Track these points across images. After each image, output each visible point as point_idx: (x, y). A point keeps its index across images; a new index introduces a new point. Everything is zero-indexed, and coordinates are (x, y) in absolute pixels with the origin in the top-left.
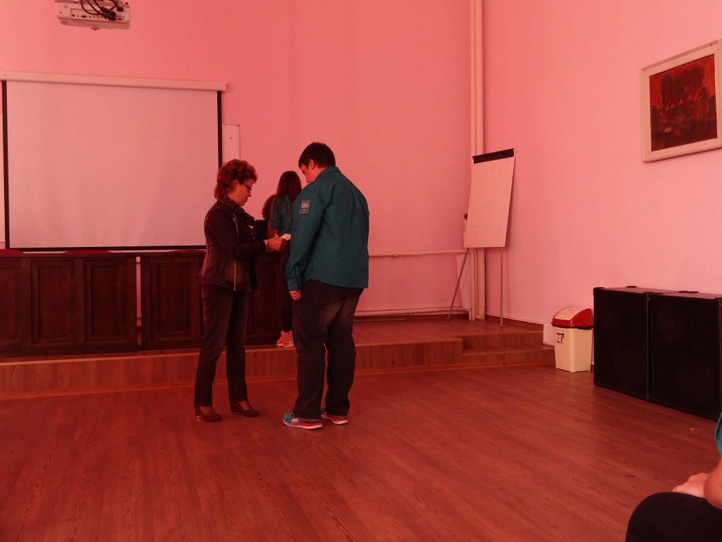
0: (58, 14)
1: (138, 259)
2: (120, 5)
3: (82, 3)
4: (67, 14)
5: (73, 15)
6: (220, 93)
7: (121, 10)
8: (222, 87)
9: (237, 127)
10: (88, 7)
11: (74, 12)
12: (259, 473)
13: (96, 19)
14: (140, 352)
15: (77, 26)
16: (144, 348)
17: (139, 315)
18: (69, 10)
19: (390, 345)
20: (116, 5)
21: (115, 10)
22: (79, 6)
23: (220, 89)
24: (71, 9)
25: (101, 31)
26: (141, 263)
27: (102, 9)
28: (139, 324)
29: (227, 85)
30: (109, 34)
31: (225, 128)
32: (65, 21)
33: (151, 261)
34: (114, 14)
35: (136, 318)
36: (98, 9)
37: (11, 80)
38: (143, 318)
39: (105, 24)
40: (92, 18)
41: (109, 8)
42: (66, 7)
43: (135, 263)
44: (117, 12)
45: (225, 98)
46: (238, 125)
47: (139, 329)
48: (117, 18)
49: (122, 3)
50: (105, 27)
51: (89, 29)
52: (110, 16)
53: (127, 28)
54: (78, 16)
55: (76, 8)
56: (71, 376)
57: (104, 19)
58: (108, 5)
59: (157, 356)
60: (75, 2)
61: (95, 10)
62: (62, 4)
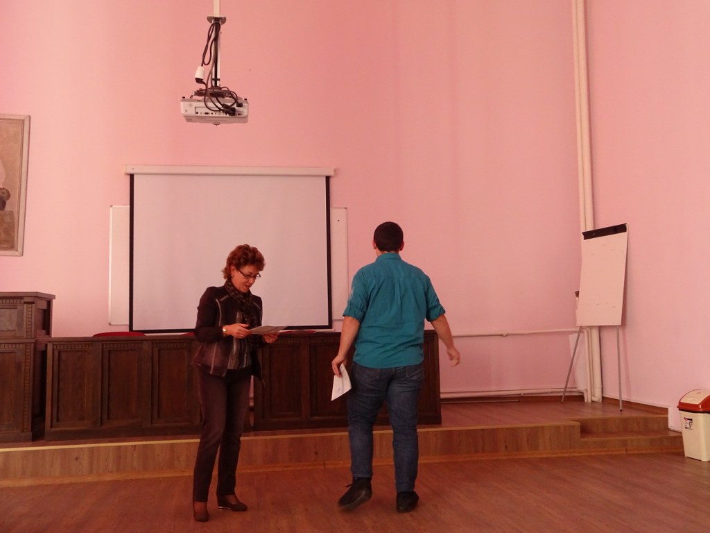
0: (183, 112)
2: (239, 101)
3: (205, 101)
4: (191, 112)
5: (197, 113)
6: (328, 178)
7: (240, 105)
8: (330, 173)
9: (345, 210)
10: (210, 104)
11: (198, 110)
13: (217, 115)
14: (252, 433)
15: (200, 122)
16: (256, 429)
17: (251, 395)
18: (193, 108)
19: (502, 429)
20: (236, 101)
21: (235, 106)
22: (202, 104)
23: (328, 174)
24: (196, 107)
25: (223, 126)
27: (223, 105)
28: (252, 404)
29: (335, 171)
30: (230, 128)
31: (333, 211)
32: (189, 119)
34: (234, 109)
36: (220, 106)
37: (138, 174)
38: (255, 398)
39: (225, 119)
40: (214, 115)
41: (229, 104)
42: (191, 105)
44: (237, 108)
45: (332, 182)
46: (346, 208)
47: (252, 409)
48: (237, 113)
49: (240, 99)
50: (226, 122)
51: (210, 126)
52: (230, 111)
53: (246, 122)
54: (201, 113)
55: (200, 106)
56: (187, 457)
57: (224, 115)
58: (229, 102)
59: (268, 437)
60: (199, 101)
61: (217, 107)
62: (187, 103)
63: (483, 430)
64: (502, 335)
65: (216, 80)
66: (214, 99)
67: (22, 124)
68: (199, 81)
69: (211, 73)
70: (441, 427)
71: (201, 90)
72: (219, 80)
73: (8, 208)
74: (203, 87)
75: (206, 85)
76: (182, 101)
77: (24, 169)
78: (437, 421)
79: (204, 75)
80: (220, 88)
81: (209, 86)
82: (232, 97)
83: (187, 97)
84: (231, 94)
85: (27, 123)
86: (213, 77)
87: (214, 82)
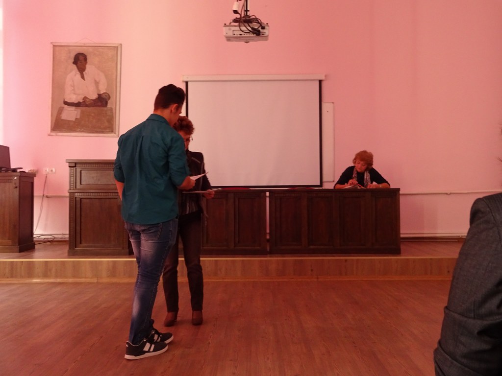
0: (225, 34)
1: (268, 194)
2: (263, 25)
3: (239, 26)
4: (230, 34)
5: (234, 35)
6: (320, 82)
7: (263, 28)
8: (322, 77)
9: (332, 104)
10: (243, 28)
11: (235, 33)
12: (354, 343)
13: (248, 35)
14: (268, 255)
15: (236, 41)
16: (271, 253)
17: (268, 231)
18: (232, 30)
19: (446, 259)
20: (261, 25)
21: (260, 29)
22: (238, 28)
23: (320, 79)
24: (233, 31)
25: (251, 43)
26: (270, 197)
27: (252, 28)
28: (268, 237)
29: (326, 76)
30: (256, 45)
31: (324, 105)
32: (229, 39)
33: (276, 195)
34: (259, 31)
35: (265, 234)
36: (250, 29)
37: (191, 81)
38: (270, 233)
39: (253, 38)
40: (246, 35)
41: (256, 27)
42: (230, 29)
43: (266, 197)
44: (261, 30)
45: (324, 84)
46: (333, 103)
47: (268, 241)
48: (261, 34)
49: (264, 23)
50: (253, 40)
51: (243, 43)
52: (257, 32)
53: (267, 40)
54: (237, 35)
55: (236, 30)
56: (226, 269)
57: (253, 35)
58: (256, 26)
59: (279, 258)
60: (235, 26)
61: (248, 30)
62: (228, 28)
63: (431, 259)
64: (447, 194)
65: (247, 11)
66: (246, 24)
67: (116, 49)
68: (235, 12)
69: (244, 5)
70: (400, 256)
71: (237, 18)
72: (249, 11)
73: (109, 106)
74: (238, 16)
75: (241, 15)
76: (224, 26)
77: (118, 80)
78: (397, 252)
79: (239, 7)
80: (249, 17)
81: (243, 15)
82: (259, 23)
83: (228, 24)
84: (257, 20)
85: (119, 49)
86: (245, 9)
87: (245, 12)
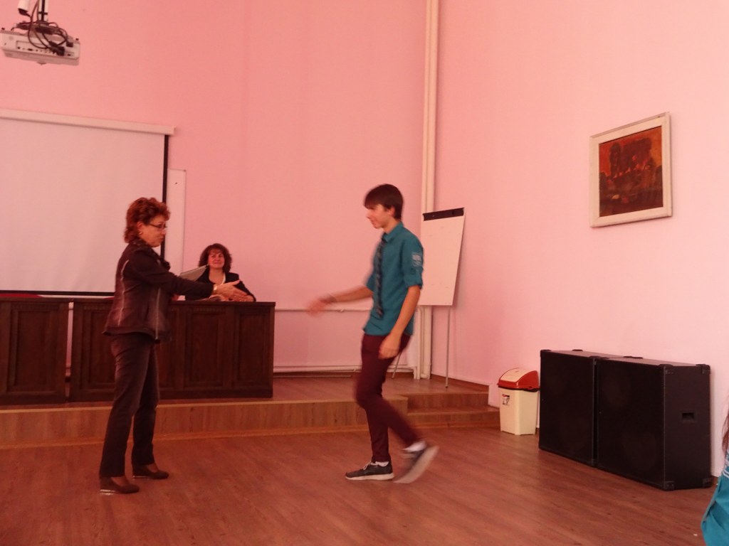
0: (2, 45)
1: (71, 305)
2: (70, 41)
3: (29, 36)
4: (12, 46)
5: (19, 48)
6: (167, 137)
7: (70, 45)
8: (170, 131)
9: (183, 174)
10: (35, 40)
11: (20, 45)
12: (193, 538)
13: (43, 52)
14: (67, 404)
15: (22, 59)
16: (72, 400)
17: (69, 364)
18: (15, 41)
19: (332, 403)
20: (66, 40)
21: (64, 45)
22: (26, 39)
23: (168, 133)
24: (17, 41)
25: (48, 65)
26: (74, 309)
27: (50, 43)
28: (68, 374)
29: (175, 129)
30: (56, 69)
31: (170, 172)
32: (9, 53)
33: (85, 308)
34: (63, 49)
35: (65, 369)
36: (46, 43)
38: (72, 368)
39: (52, 58)
40: (39, 52)
41: (58, 42)
42: (11, 38)
43: (67, 310)
44: (67, 49)
45: (171, 141)
46: (185, 171)
47: (68, 380)
48: (66, 54)
49: (72, 38)
50: (51, 62)
51: (34, 64)
52: (59, 51)
53: (77, 64)
54: (24, 49)
55: (22, 40)
57: (51, 54)
58: (57, 40)
59: (85, 409)
60: (21, 35)
61: (43, 44)
62: (7, 36)
63: (314, 403)
64: (339, 311)
65: (43, 13)
66: (40, 35)
68: (22, 12)
69: (37, 5)
70: (271, 400)
71: (24, 23)
72: (46, 14)
74: (27, 19)
75: (32, 18)
76: (2, 32)
78: (268, 394)
79: (29, 4)
80: (48, 24)
81: (35, 19)
82: (61, 35)
83: (8, 29)
84: (59, 31)
86: (40, 10)
87: (40, 16)
